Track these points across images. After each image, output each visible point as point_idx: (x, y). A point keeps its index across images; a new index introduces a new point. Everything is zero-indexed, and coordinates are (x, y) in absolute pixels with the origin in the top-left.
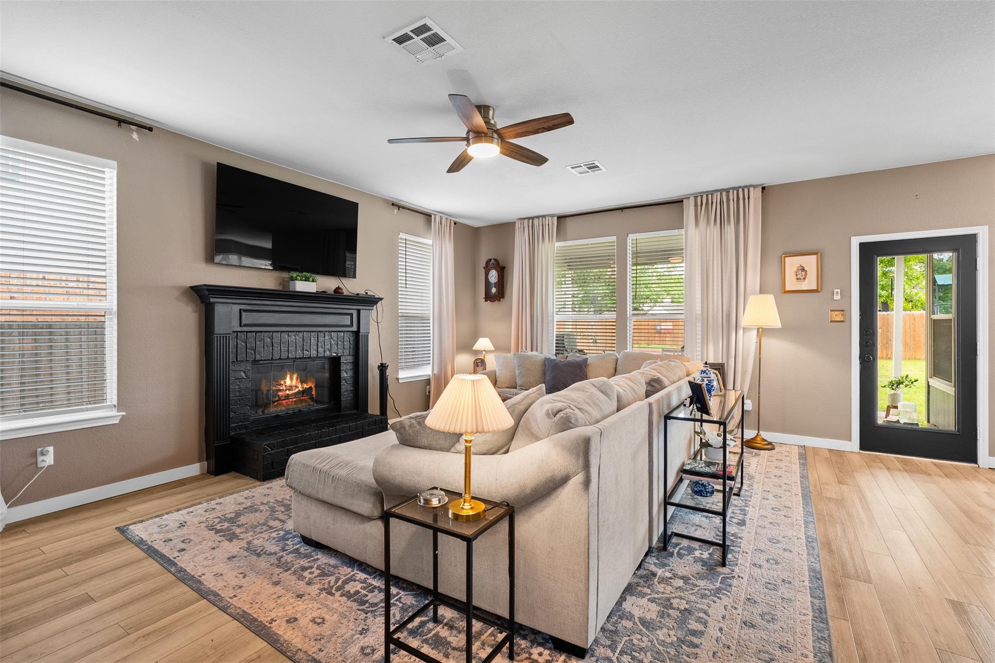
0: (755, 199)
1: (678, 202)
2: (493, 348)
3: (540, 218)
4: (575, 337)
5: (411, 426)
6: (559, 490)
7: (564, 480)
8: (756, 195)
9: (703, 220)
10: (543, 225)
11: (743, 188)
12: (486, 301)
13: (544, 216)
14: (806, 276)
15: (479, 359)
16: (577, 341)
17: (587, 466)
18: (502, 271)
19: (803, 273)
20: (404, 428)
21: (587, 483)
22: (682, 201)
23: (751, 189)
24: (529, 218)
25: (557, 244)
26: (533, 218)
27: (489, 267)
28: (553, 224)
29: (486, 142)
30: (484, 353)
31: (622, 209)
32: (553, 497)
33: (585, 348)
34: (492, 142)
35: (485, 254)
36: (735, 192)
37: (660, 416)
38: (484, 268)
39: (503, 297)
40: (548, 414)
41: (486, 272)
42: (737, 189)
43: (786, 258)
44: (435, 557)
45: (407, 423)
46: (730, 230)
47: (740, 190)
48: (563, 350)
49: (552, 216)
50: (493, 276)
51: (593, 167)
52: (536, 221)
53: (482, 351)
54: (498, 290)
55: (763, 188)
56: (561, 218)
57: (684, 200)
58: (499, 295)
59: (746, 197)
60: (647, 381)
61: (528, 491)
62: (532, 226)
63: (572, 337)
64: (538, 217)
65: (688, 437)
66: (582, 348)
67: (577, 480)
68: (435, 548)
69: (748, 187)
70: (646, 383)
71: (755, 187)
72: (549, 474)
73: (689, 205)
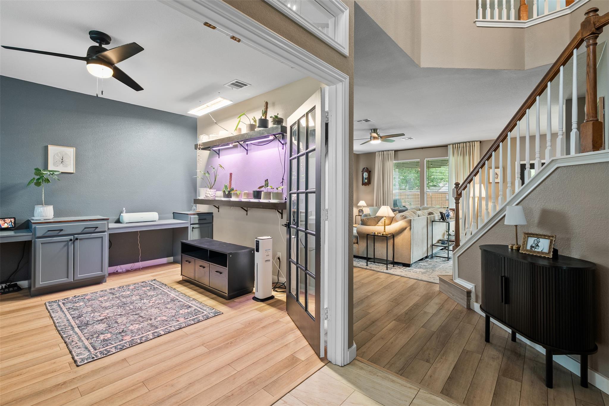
0: (477, 146)
1: (446, 146)
2: (366, 205)
3: (387, 151)
4: (402, 200)
5: (366, 220)
6: (404, 231)
7: (406, 228)
8: (477, 145)
9: (456, 154)
10: (388, 154)
11: (472, 142)
12: (362, 185)
13: (388, 151)
14: (498, 177)
15: (360, 209)
16: (402, 202)
17: (410, 225)
18: (370, 172)
19: (497, 176)
20: (364, 220)
21: (410, 229)
22: (447, 146)
23: (475, 142)
24: (382, 151)
25: (394, 162)
26: (384, 151)
27: (364, 171)
28: (392, 154)
29: (377, 140)
30: (362, 207)
31: (422, 148)
32: (403, 233)
33: (406, 205)
34: (378, 140)
35: (362, 166)
36: (469, 143)
37: (430, 220)
38: (362, 171)
39: (370, 184)
40: (401, 216)
41: (362, 173)
42: (469, 142)
43: (490, 170)
44: (374, 248)
45: (365, 219)
46: (467, 158)
47: (471, 143)
48: (396, 206)
49: (392, 150)
50: (366, 175)
51: (410, 138)
52: (385, 152)
53: (361, 206)
54: (368, 181)
55: (480, 142)
56: (396, 151)
57: (448, 146)
58: (368, 183)
59: (473, 145)
60: (428, 213)
61: (397, 231)
62: (383, 155)
63: (400, 200)
64: (386, 151)
65: (443, 232)
66: (405, 205)
67: (408, 228)
68: (374, 246)
69: (474, 141)
70: (428, 214)
71: (477, 141)
72: (402, 227)
73: (450, 148)
